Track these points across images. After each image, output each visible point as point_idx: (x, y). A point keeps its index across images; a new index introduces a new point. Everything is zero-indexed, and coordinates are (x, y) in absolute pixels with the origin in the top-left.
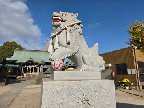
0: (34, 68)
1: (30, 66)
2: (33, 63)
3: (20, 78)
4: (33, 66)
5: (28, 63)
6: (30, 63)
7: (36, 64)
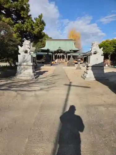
0: (63, 55)
1: (59, 54)
2: (61, 52)
3: (54, 63)
4: (62, 54)
5: (58, 52)
6: (59, 51)
7: (64, 52)
